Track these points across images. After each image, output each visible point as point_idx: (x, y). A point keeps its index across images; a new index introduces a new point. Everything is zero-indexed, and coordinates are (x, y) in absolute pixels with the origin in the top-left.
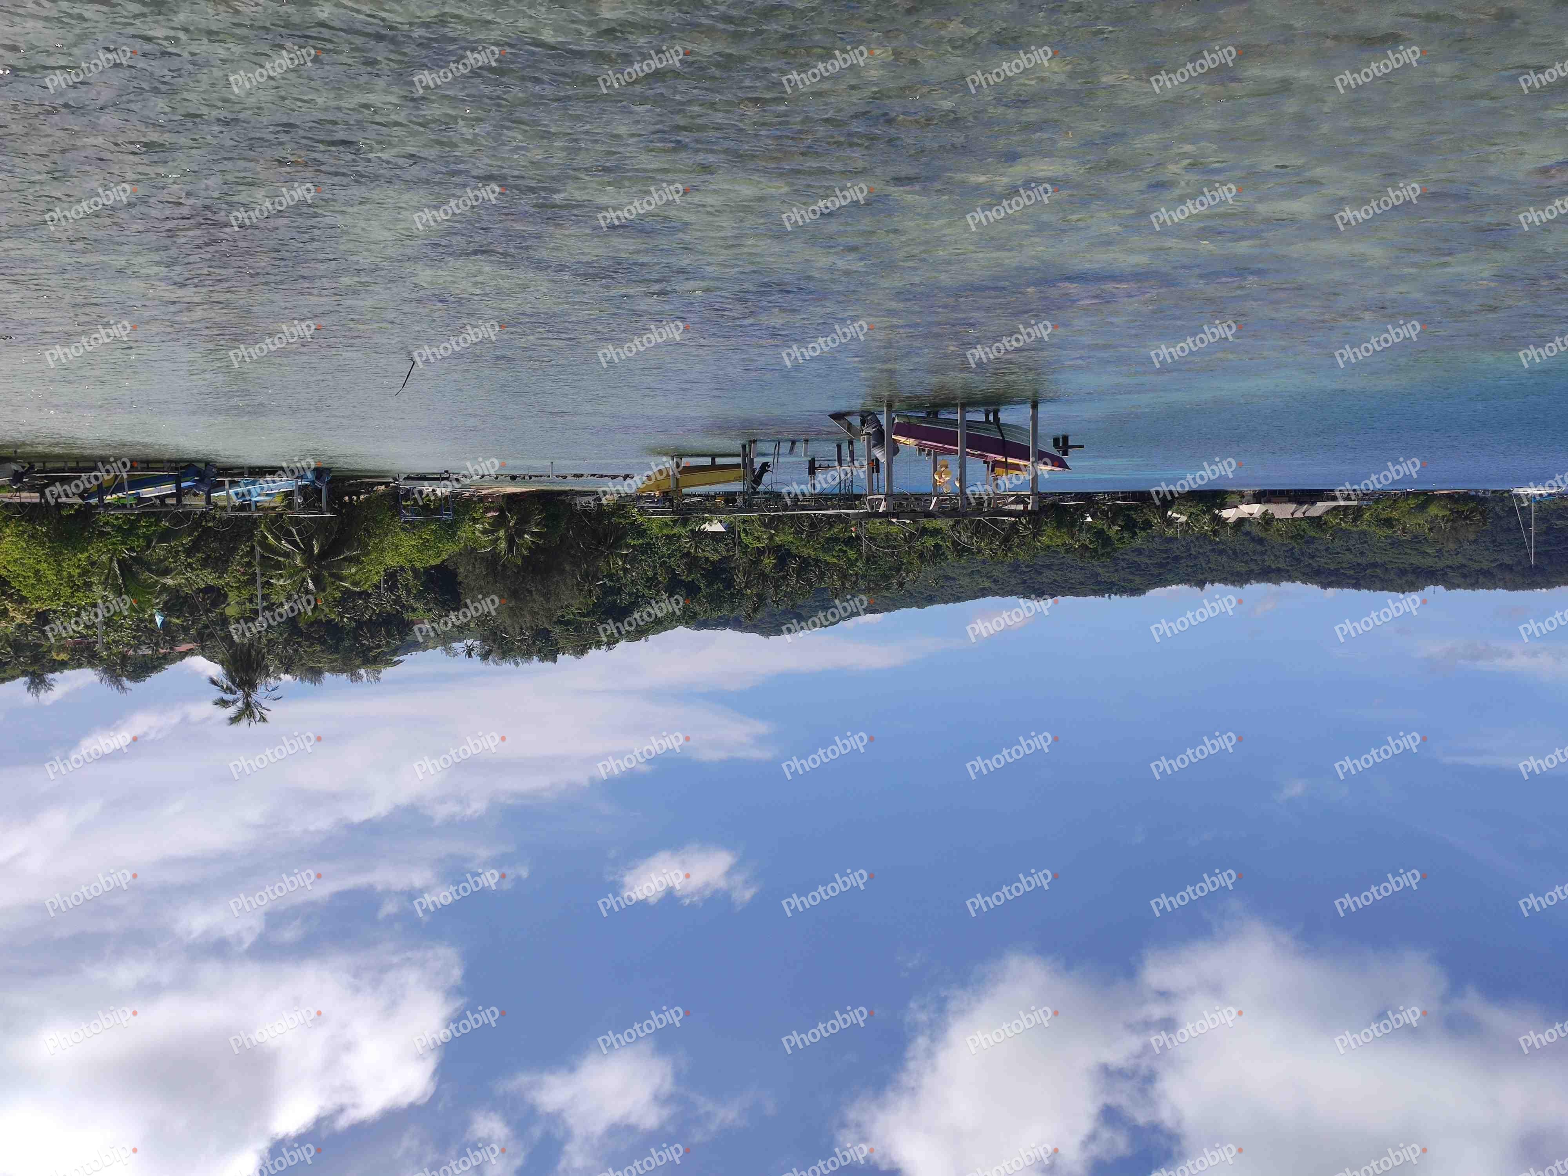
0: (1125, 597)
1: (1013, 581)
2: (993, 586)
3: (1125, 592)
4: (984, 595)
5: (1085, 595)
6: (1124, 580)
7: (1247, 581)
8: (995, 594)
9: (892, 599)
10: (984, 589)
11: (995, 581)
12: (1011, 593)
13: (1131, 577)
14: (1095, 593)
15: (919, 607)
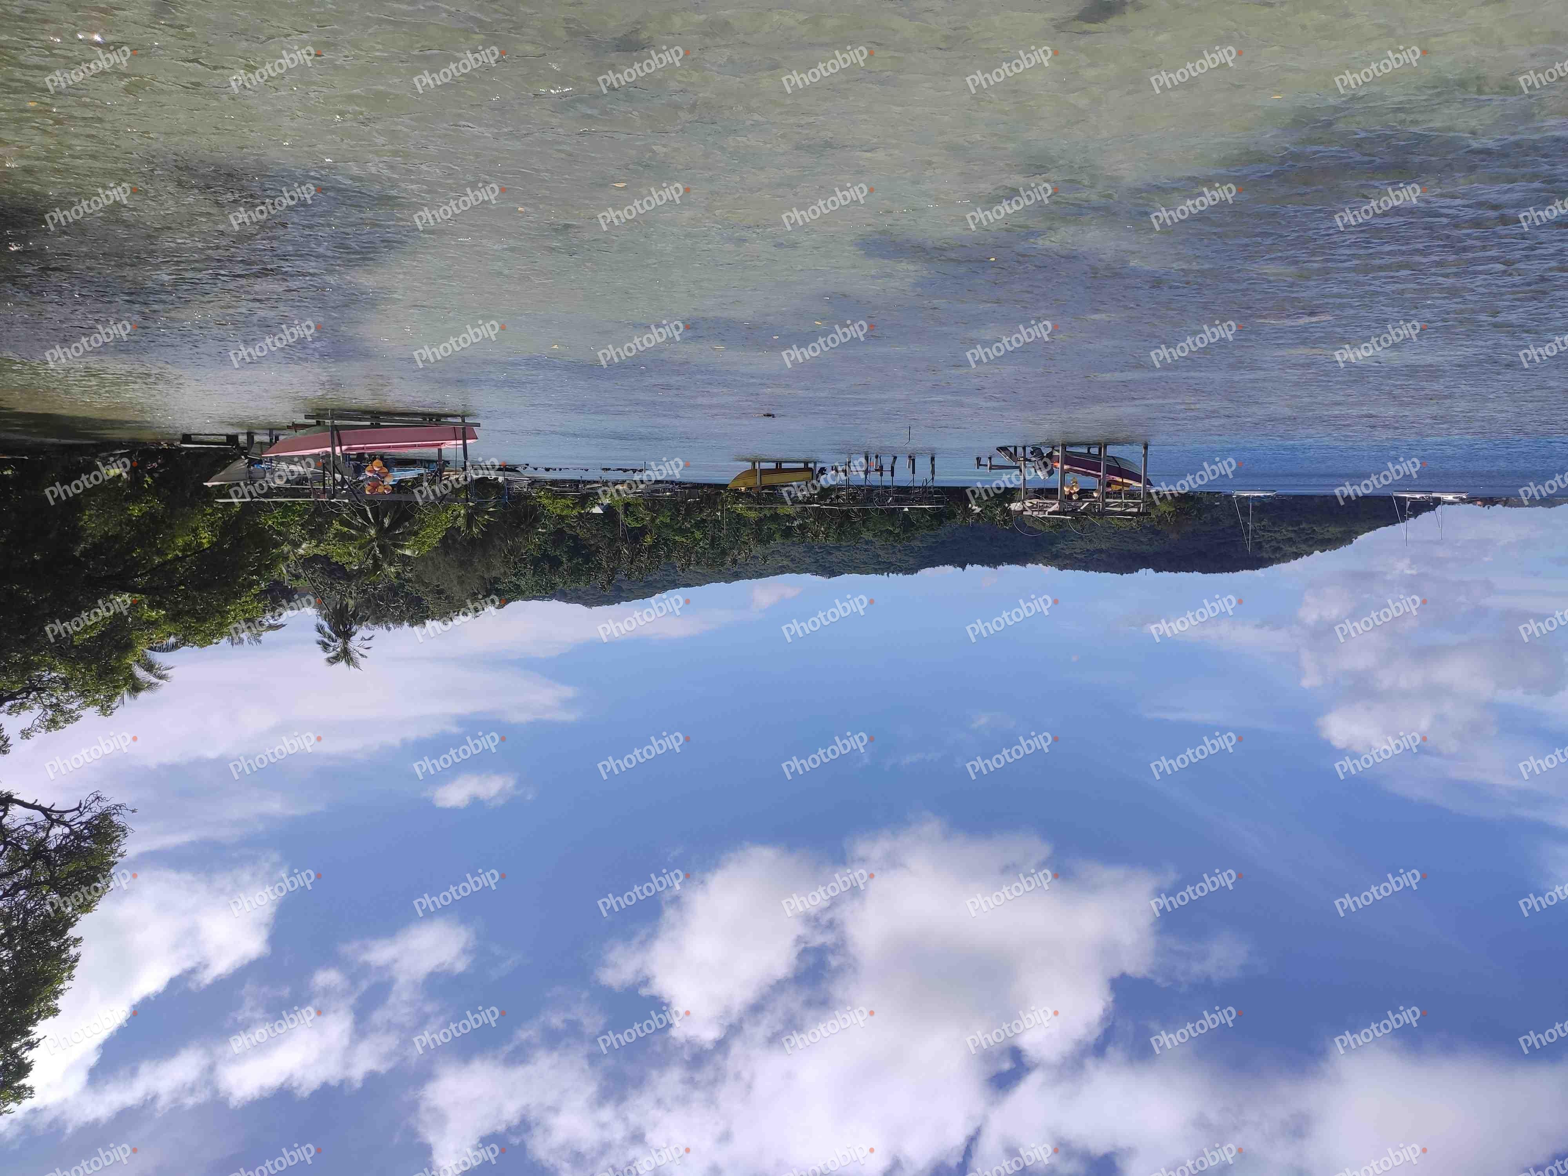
0: (900, 575)
1: (808, 560)
2: (790, 564)
3: (901, 571)
4: (782, 572)
5: (868, 573)
6: (900, 561)
7: (1000, 563)
8: (793, 571)
9: (704, 575)
10: (783, 567)
11: (792, 560)
12: (806, 571)
13: (906, 558)
14: (876, 571)
15: (726, 582)
